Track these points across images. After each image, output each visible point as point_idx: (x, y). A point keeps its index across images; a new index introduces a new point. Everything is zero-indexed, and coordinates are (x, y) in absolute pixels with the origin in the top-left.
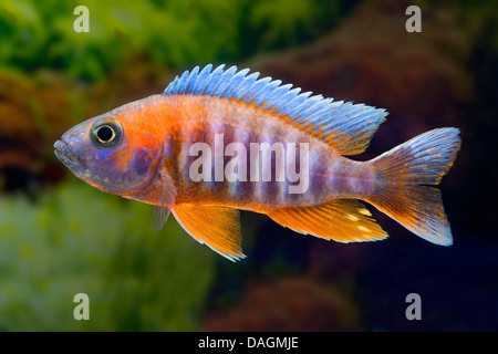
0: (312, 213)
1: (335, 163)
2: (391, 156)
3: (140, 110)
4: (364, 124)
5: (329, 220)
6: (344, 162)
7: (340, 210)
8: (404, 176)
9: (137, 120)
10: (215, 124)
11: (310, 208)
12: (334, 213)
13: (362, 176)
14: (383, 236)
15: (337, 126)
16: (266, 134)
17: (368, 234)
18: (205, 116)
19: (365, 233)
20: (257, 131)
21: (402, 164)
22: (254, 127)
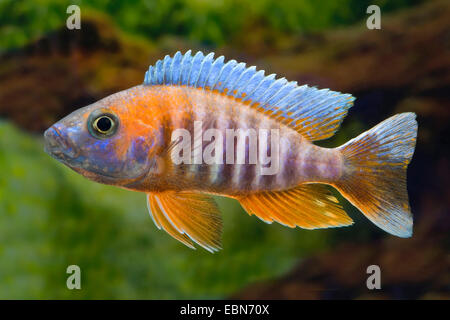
0: (281, 198)
1: (306, 149)
2: (358, 143)
3: (131, 100)
4: (331, 110)
5: (297, 205)
6: (313, 149)
7: (309, 196)
8: (370, 163)
9: (131, 110)
10: (200, 113)
11: (280, 193)
12: (303, 198)
13: (331, 163)
14: (349, 222)
15: (304, 112)
16: (243, 122)
17: (335, 220)
18: (191, 106)
19: (331, 218)
20: (236, 119)
21: (368, 151)
22: (232, 116)
